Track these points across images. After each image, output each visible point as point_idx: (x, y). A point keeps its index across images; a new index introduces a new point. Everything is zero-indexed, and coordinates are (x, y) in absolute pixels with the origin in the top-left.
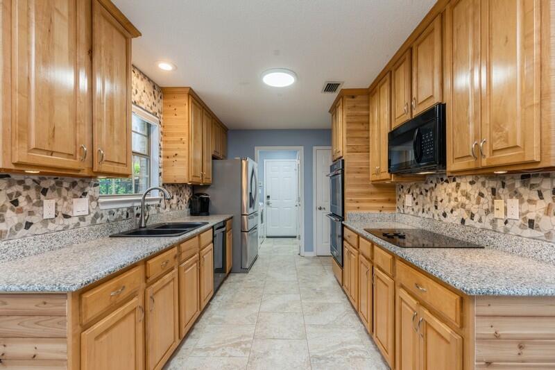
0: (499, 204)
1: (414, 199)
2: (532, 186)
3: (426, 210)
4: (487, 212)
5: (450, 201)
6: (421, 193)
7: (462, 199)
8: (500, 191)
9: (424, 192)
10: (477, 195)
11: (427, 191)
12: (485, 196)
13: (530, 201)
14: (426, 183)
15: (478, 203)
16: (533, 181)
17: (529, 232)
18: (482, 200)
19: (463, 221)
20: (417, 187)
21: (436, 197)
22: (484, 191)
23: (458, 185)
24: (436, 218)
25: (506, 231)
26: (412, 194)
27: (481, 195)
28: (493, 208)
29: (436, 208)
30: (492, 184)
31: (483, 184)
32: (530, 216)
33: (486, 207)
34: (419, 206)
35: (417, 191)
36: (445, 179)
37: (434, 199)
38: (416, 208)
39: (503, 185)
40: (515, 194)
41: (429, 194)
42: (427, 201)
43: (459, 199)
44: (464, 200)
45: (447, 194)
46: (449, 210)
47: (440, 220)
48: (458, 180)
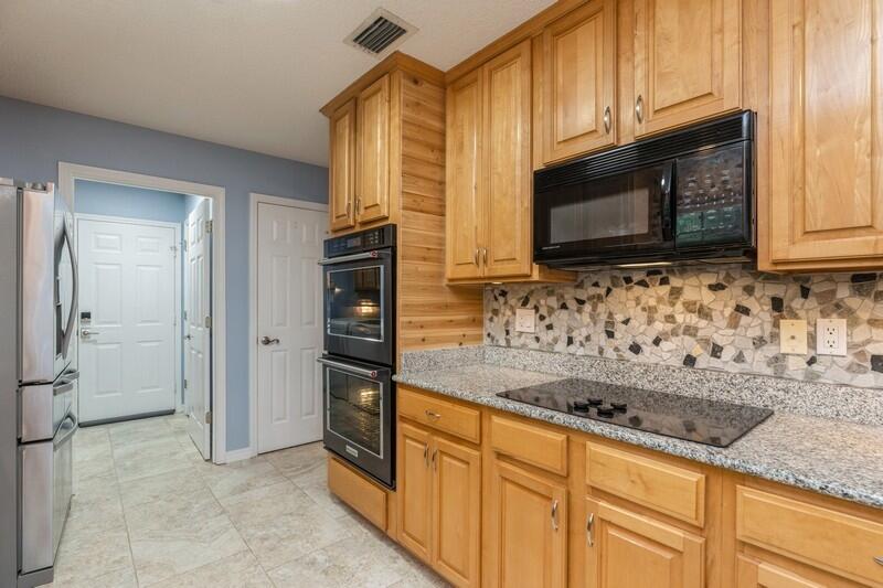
0: (793, 327)
1: (542, 318)
2: (881, 295)
3: (578, 336)
4: (760, 342)
6: (564, 307)
7: (686, 318)
8: (796, 304)
9: (572, 305)
10: (729, 311)
11: (581, 302)
12: (754, 312)
13: (875, 322)
14: (580, 286)
15: (734, 325)
17: (871, 378)
18: (744, 319)
20: (551, 293)
21: (611, 315)
22: (750, 303)
23: (676, 292)
24: (610, 353)
25: (812, 378)
26: (536, 308)
27: (742, 310)
28: (775, 336)
29: (610, 335)
30: (774, 290)
31: (749, 290)
32: (876, 349)
33: (755, 332)
34: (560, 332)
35: (553, 302)
36: (636, 277)
37: (604, 317)
38: (547, 337)
39: (805, 294)
40: (839, 309)
41: (588, 308)
42: (583, 323)
43: (680, 318)
44: (693, 319)
45: (644, 309)
46: (650, 340)
47: (621, 359)
48: (675, 282)
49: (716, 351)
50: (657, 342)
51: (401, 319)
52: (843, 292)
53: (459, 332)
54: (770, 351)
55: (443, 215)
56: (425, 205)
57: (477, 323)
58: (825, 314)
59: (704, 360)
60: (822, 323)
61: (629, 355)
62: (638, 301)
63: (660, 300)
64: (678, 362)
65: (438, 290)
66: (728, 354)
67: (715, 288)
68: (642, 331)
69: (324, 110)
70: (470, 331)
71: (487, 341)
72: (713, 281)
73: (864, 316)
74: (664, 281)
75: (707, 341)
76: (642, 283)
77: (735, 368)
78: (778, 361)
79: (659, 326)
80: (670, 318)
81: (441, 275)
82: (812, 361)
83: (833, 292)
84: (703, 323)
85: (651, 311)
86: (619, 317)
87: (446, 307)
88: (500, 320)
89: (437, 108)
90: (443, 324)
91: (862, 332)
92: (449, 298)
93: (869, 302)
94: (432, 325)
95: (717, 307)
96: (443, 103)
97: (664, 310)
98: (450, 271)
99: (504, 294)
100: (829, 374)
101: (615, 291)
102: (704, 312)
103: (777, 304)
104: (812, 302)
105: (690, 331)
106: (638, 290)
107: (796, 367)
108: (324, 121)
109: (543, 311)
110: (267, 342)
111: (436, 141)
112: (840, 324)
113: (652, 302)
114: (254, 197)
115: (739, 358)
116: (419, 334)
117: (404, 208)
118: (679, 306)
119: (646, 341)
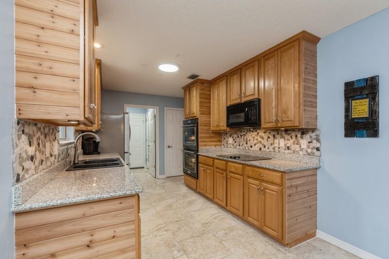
0: (276, 141)
1: (234, 140)
2: (289, 134)
3: (241, 145)
4: (271, 144)
5: (254, 140)
6: (238, 137)
7: (260, 139)
8: (277, 136)
9: (240, 136)
10: (267, 138)
11: (241, 136)
12: (271, 137)
13: (288, 140)
14: (241, 132)
15: (267, 141)
16: (289, 132)
17: (287, 151)
18: (269, 139)
19: (260, 149)
20: (236, 134)
21: (247, 139)
22: (270, 136)
23: (258, 133)
24: (247, 148)
25: (279, 151)
26: (233, 138)
27: (269, 137)
28: (274, 143)
29: (247, 144)
30: (273, 133)
31: (270, 133)
32: (288, 145)
33: (271, 142)
34: (237, 143)
35: (236, 136)
36: (251, 130)
37: (246, 139)
38: (235, 144)
39: (278, 134)
40: (282, 137)
41: (243, 137)
42: (242, 140)
43: (259, 139)
44: (261, 140)
46: (254, 144)
47: (249, 149)
48: (258, 131)
49: (265, 147)
50: (255, 145)
51: (199, 140)
52: (283, 134)
53: (215, 143)
54: (273, 146)
55: (210, 114)
56: (206, 113)
57: (220, 141)
58: (281, 138)
59: (263, 149)
60: (280, 140)
61: (250, 148)
62: (252, 135)
63: (255, 135)
64: (258, 149)
65: (209, 133)
66: (267, 147)
67: (265, 132)
68: (252, 142)
69: (182, 88)
70: (218, 143)
71: (223, 146)
72: (264, 131)
73: (286, 138)
74: (256, 131)
75: (263, 144)
76: (252, 131)
77: (268, 150)
78: (274, 148)
79: (255, 141)
80: (257, 139)
81: (210, 129)
82: (279, 148)
84: (262, 140)
85: (254, 138)
86: (248, 139)
87: (212, 137)
88: (225, 140)
89: (208, 89)
90: (210, 141)
91: (286, 142)
92: (212, 135)
93: (287, 136)
94: (208, 142)
95: (265, 137)
96: (210, 88)
97: (256, 137)
98: (212, 128)
99: (226, 134)
100: (282, 150)
101: (248, 133)
102: (263, 138)
103: (274, 136)
104: (279, 136)
105: (260, 142)
106: (252, 133)
107: (277, 149)
108: (183, 90)
109: (234, 138)
110: (169, 147)
111: (208, 97)
112: (283, 140)
113: (254, 136)
114: (166, 108)
115: (268, 148)
116: (204, 143)
117: (200, 114)
118: (259, 137)
119: (253, 145)
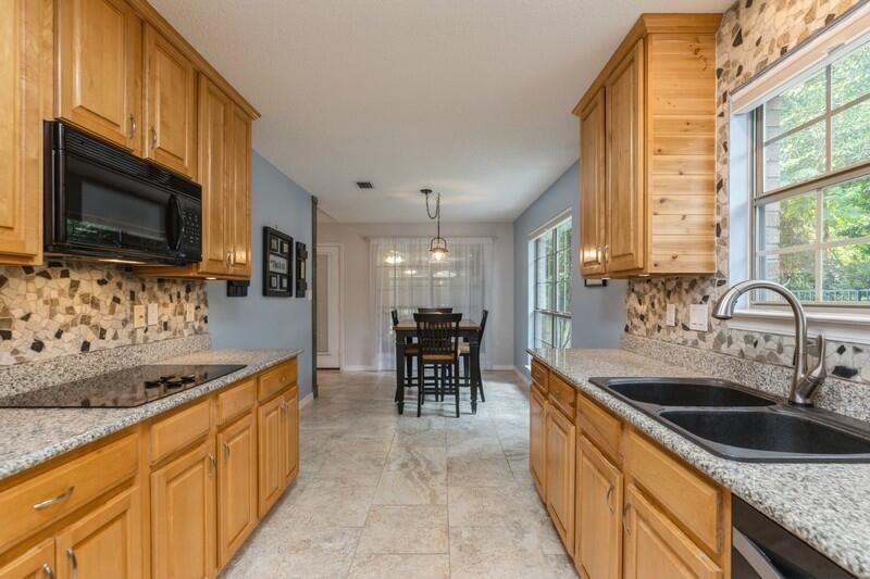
0: (139, 310)
2: (166, 290)
4: (125, 322)
8: (140, 295)
10: (109, 301)
13: (165, 305)
15: (112, 311)
16: (167, 286)
17: (164, 335)
18: (118, 307)
19: (86, 346)
22: (120, 295)
23: (75, 285)
25: (146, 339)
27: (116, 300)
28: (132, 317)
29: (7, 335)
30: (129, 286)
31: (119, 285)
32: (165, 319)
39: (144, 289)
43: (78, 309)
44: (87, 309)
45: (46, 302)
48: (74, 275)
49: (102, 334)
50: (58, 335)
52: (155, 288)
54: (130, 327)
58: (150, 301)
59: (95, 344)
60: (149, 306)
61: (30, 355)
62: (39, 292)
63: (61, 292)
64: (76, 351)
66: (109, 335)
67: (101, 282)
68: (43, 326)
72: (100, 278)
73: (161, 301)
74: (65, 274)
75: (96, 327)
76: (44, 275)
77: (112, 345)
78: (133, 334)
79: (61, 319)
80: (70, 310)
82: (146, 330)
83: (152, 288)
84: (94, 312)
85: (52, 303)
86: (17, 313)
91: (161, 310)
93: (162, 294)
95: (102, 298)
97: (65, 302)
100: (152, 335)
101: (12, 281)
102: (95, 304)
103: (132, 295)
104: (146, 294)
105: (85, 320)
112: (155, 306)
113: (54, 295)
115: (115, 337)
118: (77, 298)
